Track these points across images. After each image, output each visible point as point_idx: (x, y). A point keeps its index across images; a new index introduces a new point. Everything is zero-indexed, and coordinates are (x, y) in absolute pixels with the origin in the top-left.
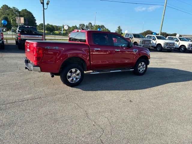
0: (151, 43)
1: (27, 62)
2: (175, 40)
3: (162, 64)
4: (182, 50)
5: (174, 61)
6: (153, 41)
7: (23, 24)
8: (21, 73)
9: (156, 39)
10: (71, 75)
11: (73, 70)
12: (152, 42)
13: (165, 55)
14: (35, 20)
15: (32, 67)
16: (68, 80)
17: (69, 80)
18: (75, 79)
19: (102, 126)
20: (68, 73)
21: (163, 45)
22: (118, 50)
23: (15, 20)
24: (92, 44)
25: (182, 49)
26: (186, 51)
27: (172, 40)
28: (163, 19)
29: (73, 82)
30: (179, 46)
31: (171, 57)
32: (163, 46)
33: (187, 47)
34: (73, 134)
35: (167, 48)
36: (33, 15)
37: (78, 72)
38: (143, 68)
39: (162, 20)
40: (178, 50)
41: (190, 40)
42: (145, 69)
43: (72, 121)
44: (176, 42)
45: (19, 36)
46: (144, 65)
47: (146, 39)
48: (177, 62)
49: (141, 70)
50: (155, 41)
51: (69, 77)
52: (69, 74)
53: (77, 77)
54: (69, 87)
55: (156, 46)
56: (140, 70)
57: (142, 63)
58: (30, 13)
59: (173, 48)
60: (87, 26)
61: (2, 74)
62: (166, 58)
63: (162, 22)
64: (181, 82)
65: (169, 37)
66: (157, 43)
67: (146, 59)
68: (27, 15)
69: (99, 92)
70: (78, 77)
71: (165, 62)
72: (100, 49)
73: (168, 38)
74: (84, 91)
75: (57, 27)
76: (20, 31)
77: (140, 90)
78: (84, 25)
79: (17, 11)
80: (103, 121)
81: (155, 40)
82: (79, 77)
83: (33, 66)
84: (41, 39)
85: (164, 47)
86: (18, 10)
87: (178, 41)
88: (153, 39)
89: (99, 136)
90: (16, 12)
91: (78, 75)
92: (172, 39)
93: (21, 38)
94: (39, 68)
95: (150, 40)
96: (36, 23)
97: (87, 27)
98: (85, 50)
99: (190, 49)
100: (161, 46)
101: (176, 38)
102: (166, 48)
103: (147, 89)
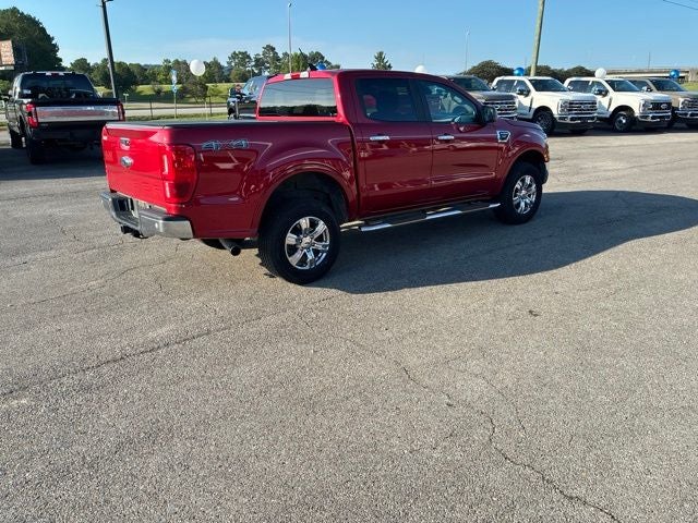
0: (517, 105)
1: (121, 206)
2: (596, 88)
3: (575, 179)
4: (621, 123)
5: (610, 164)
6: (521, 98)
7: (12, 68)
8: (90, 253)
9: (529, 91)
10: (299, 241)
11: (304, 223)
12: (517, 101)
13: (569, 146)
14: (55, 48)
15: (161, 222)
16: (290, 259)
17: (294, 260)
18: (310, 256)
19: (481, 406)
20: (289, 234)
21: (556, 112)
22: (446, 137)
24: (360, 122)
25: (621, 121)
26: (634, 128)
27: (585, 91)
28: (539, 15)
29: (307, 267)
30: (611, 109)
31: (590, 151)
32: (556, 116)
33: (637, 112)
34: (394, 441)
35: (572, 119)
37: (321, 227)
38: (529, 196)
39: (539, 22)
40: (606, 125)
41: (645, 88)
42: (533, 198)
43: (367, 402)
44: (599, 98)
45: (30, 114)
46: (530, 186)
47: (496, 93)
48: (620, 165)
49: (523, 204)
50: (529, 99)
51: (293, 249)
52: (291, 239)
53: (319, 246)
54: (292, 285)
55: (531, 117)
56: (519, 204)
57: (523, 181)
58: (32, 23)
59: (592, 118)
60: (257, 60)
61: (17, 260)
62: (577, 156)
63: (538, 26)
64: (667, 235)
65: (574, 79)
66: (535, 106)
67: (535, 164)
69: (408, 293)
70: (320, 248)
71: (578, 171)
72: (388, 138)
73: (570, 83)
74: (354, 296)
75: (143, 69)
76: (26, 92)
77: (547, 274)
78: (245, 56)
80: (472, 388)
81: (527, 95)
82: (324, 246)
83: (166, 219)
84: (117, 118)
85: (560, 118)
87: (607, 92)
88: (521, 93)
89: (487, 438)
91: (320, 239)
92: (584, 87)
93: (40, 120)
94: (187, 223)
95: (512, 98)
96: (61, 60)
97: (259, 63)
98: (340, 145)
99: (649, 120)
100: (552, 114)
101: (599, 84)
102: (568, 121)
103: (568, 267)
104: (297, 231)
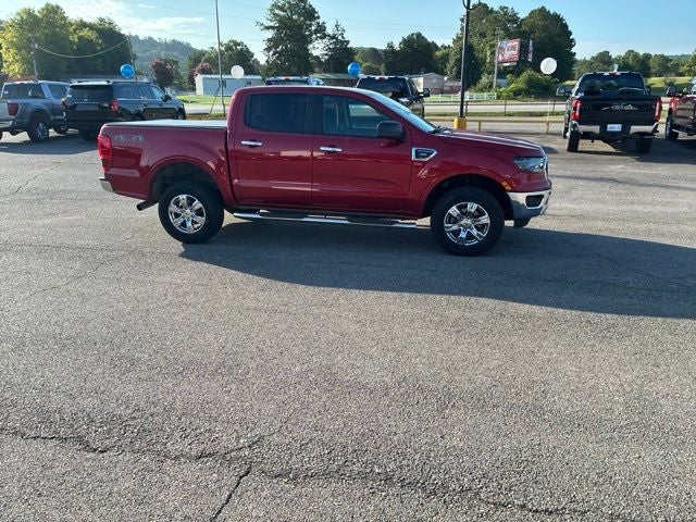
7: (515, 64)
10: (181, 211)
14: (571, 43)
16: (173, 222)
17: (176, 223)
20: (171, 204)
22: (332, 149)
23: (493, 53)
29: (186, 231)
36: (566, 26)
37: (198, 205)
49: (463, 235)
56: (458, 233)
57: (463, 208)
58: (557, 19)
68: (545, 28)
72: (261, 144)
75: (665, 59)
79: (513, 18)
86: (515, 15)
90: (509, 21)
96: (574, 54)
104: (177, 203)
